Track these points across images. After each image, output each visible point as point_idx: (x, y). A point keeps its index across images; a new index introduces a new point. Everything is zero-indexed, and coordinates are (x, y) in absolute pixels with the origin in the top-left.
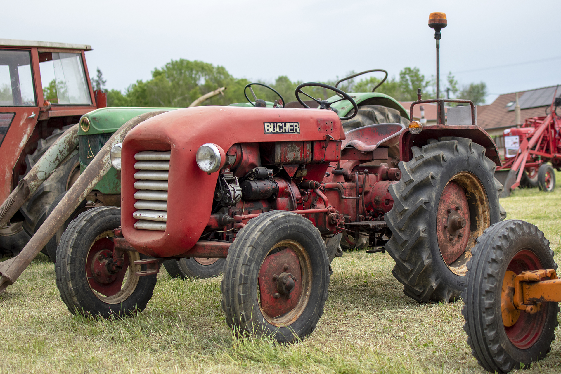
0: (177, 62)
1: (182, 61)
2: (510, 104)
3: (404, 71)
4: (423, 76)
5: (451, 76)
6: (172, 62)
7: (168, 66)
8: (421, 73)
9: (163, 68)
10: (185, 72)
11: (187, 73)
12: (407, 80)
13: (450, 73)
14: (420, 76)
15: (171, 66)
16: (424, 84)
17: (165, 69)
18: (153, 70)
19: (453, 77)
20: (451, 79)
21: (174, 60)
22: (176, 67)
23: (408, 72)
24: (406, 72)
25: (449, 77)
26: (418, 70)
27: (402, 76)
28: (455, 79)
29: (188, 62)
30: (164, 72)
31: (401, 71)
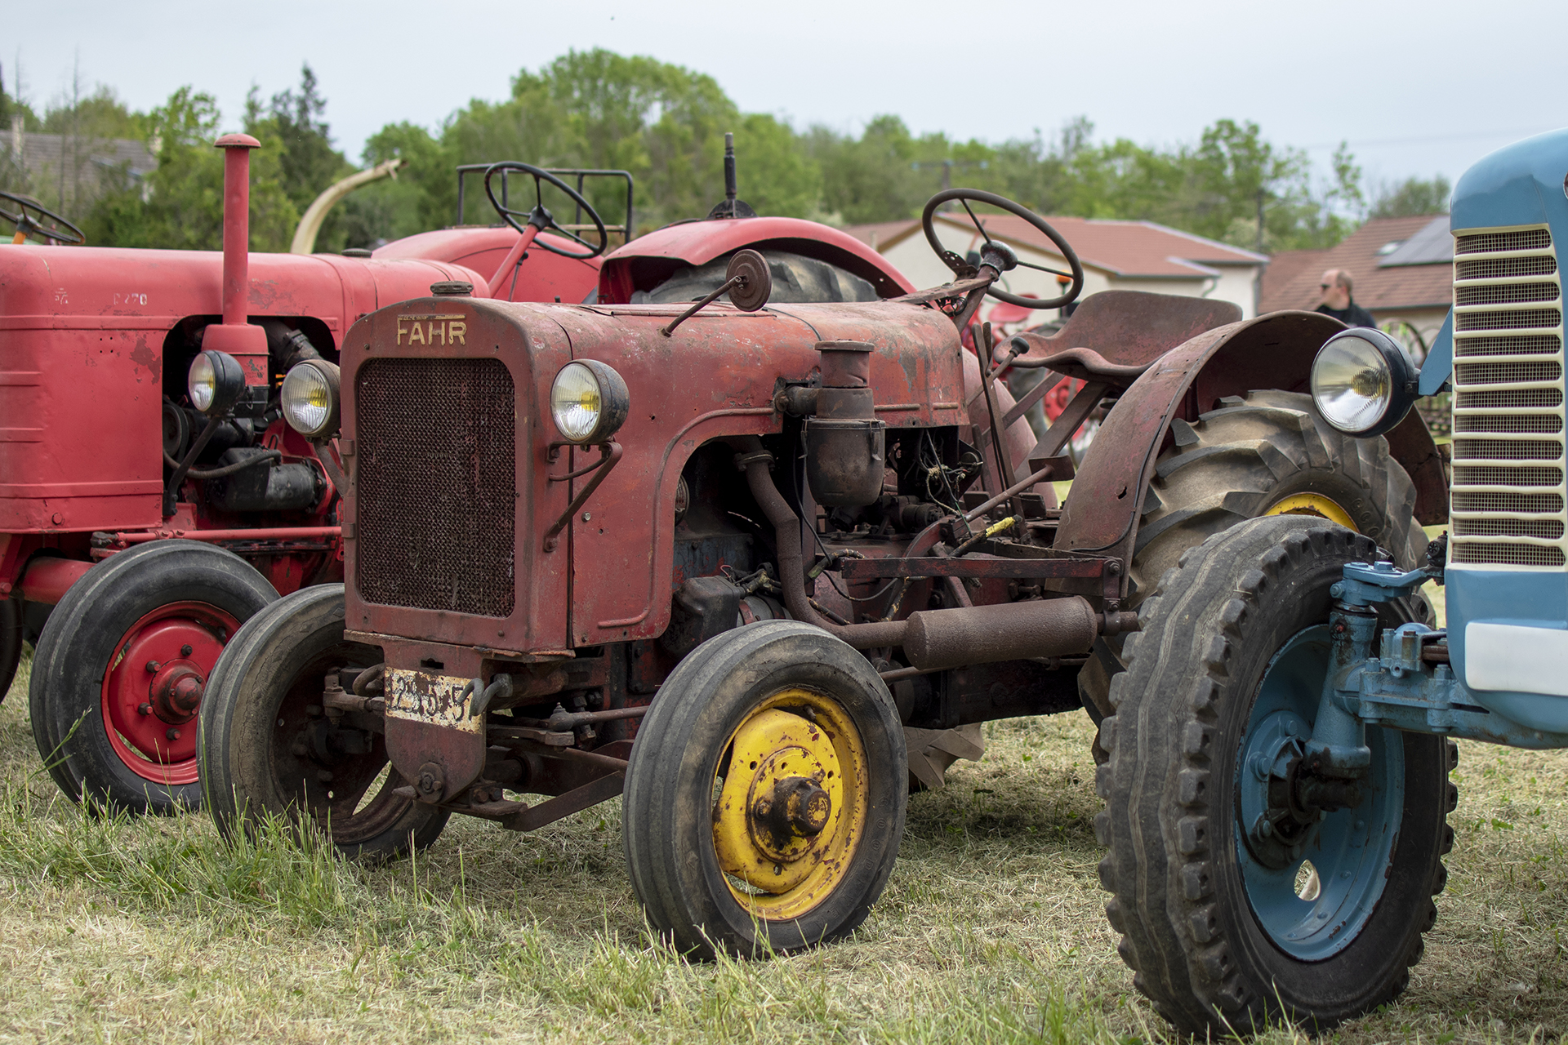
0: (584, 57)
1: (599, 55)
2: (1389, 248)
3: (1213, 128)
4: (1267, 148)
5: (1345, 154)
6: (572, 55)
7: (560, 65)
8: (1261, 139)
9: (544, 72)
10: (605, 86)
11: (611, 88)
12: (1220, 156)
13: (1343, 146)
14: (1260, 146)
15: (566, 68)
16: (1268, 168)
17: (551, 74)
18: (517, 74)
19: (1350, 158)
20: (1344, 163)
21: (578, 50)
22: (580, 71)
23: (1225, 133)
24: (1219, 131)
25: (1338, 157)
26: (1255, 129)
27: (1210, 142)
28: (1355, 163)
29: (616, 60)
30: (547, 82)
31: (1207, 129)
